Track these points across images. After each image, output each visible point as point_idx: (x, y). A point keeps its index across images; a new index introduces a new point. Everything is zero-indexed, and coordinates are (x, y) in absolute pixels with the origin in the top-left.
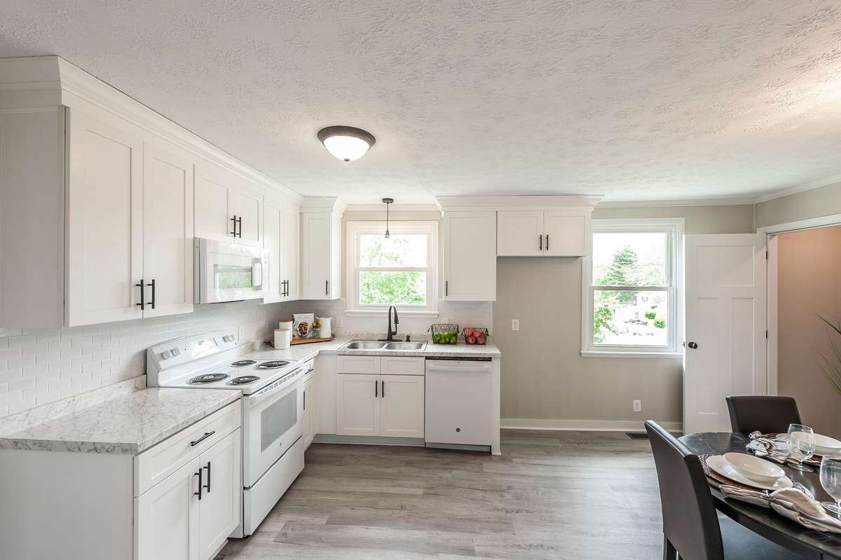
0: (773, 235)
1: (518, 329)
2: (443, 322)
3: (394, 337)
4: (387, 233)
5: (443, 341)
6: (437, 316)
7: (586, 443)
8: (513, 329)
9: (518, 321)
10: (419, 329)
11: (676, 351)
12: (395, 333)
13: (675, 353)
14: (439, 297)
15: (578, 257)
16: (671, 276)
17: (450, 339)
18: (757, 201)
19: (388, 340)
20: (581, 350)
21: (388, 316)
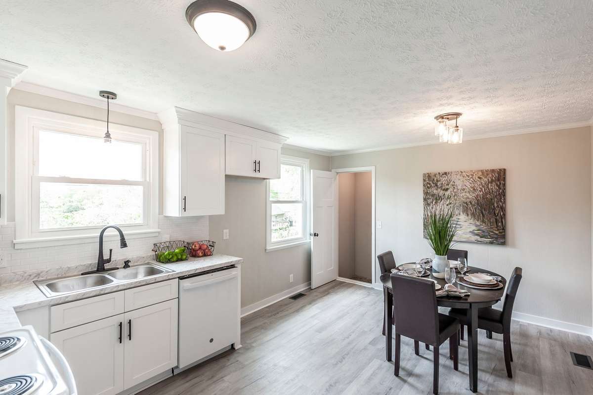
0: (337, 173)
1: (228, 237)
2: (164, 240)
3: (107, 266)
4: (108, 135)
5: (175, 259)
6: (157, 234)
7: (278, 313)
8: (225, 238)
9: (227, 231)
10: (138, 250)
11: (306, 240)
12: (109, 261)
13: (305, 241)
14: (159, 214)
15: (264, 179)
16: (303, 194)
17: (182, 255)
18: (333, 155)
19: (98, 271)
20: (266, 247)
21: (98, 240)
